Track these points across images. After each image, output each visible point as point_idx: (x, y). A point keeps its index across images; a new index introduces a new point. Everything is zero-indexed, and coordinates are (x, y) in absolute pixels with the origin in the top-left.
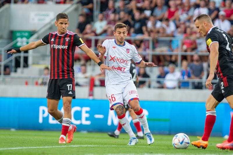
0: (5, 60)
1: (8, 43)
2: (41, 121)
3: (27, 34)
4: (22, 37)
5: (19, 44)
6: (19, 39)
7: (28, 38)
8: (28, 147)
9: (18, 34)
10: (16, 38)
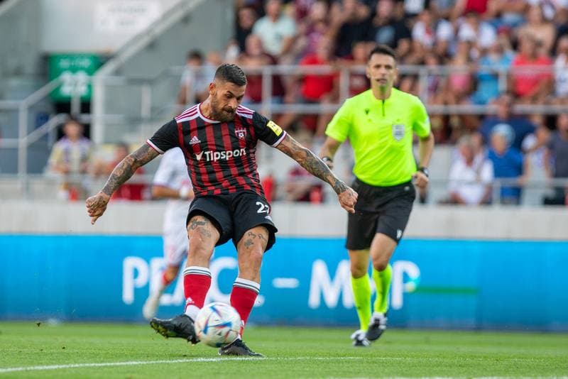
0: (29, 132)
1: (37, 88)
2: (128, 296)
3: (86, 63)
4: (74, 70)
5: (66, 91)
6: (66, 77)
7: (90, 72)
8: (85, 363)
9: (64, 63)
10: (59, 72)
